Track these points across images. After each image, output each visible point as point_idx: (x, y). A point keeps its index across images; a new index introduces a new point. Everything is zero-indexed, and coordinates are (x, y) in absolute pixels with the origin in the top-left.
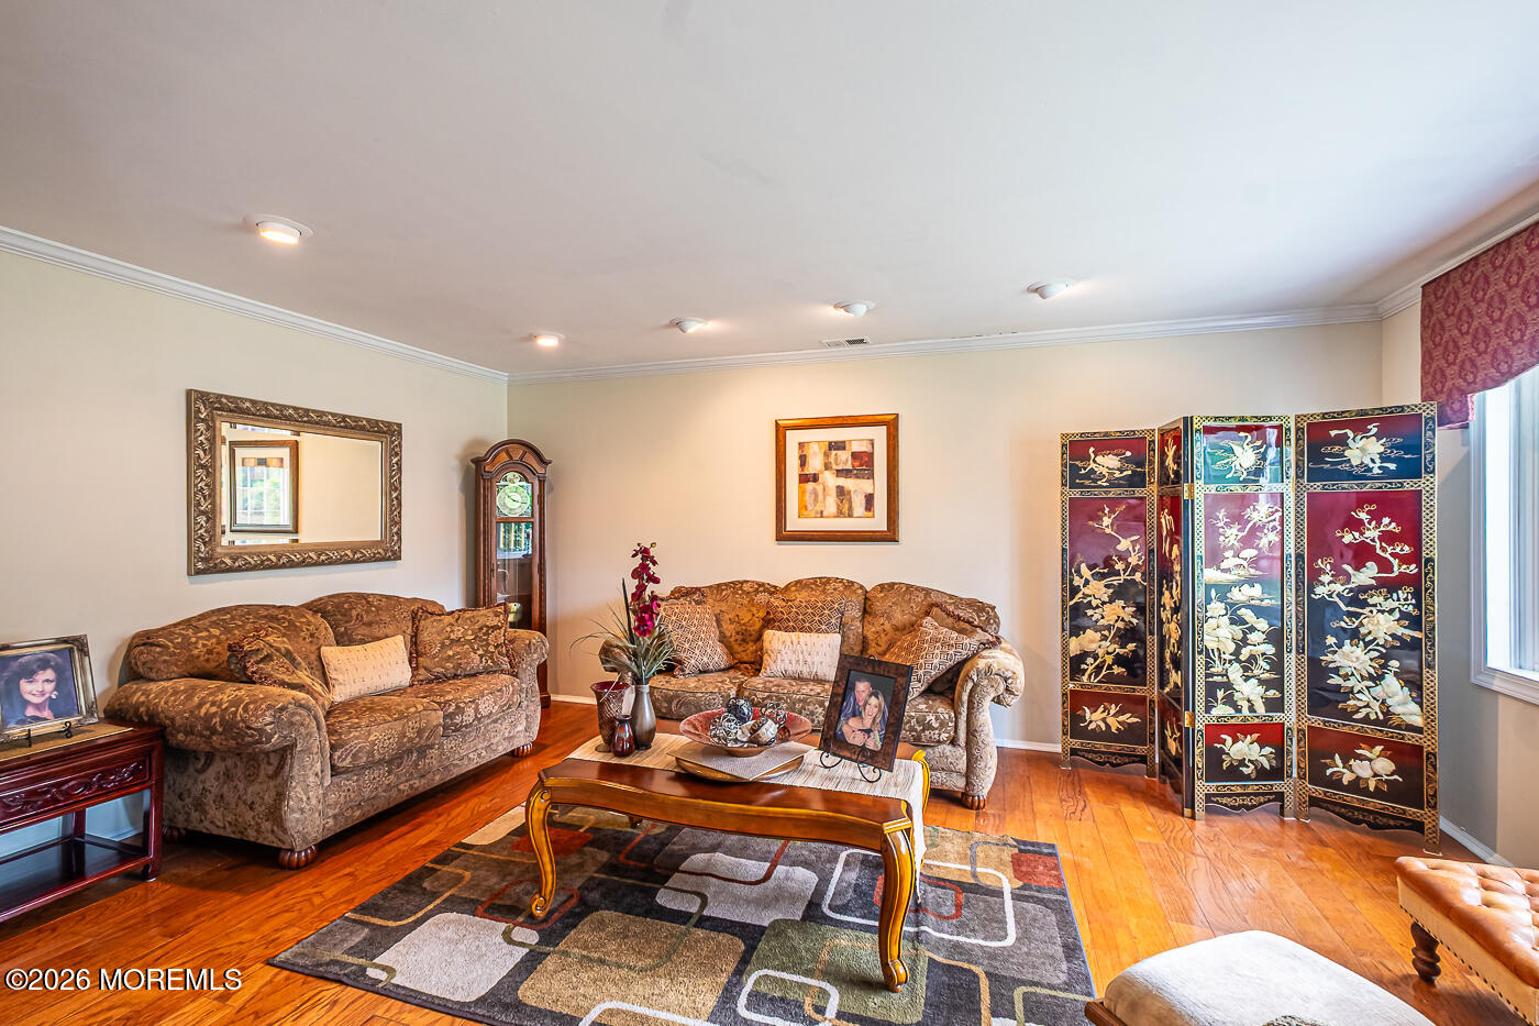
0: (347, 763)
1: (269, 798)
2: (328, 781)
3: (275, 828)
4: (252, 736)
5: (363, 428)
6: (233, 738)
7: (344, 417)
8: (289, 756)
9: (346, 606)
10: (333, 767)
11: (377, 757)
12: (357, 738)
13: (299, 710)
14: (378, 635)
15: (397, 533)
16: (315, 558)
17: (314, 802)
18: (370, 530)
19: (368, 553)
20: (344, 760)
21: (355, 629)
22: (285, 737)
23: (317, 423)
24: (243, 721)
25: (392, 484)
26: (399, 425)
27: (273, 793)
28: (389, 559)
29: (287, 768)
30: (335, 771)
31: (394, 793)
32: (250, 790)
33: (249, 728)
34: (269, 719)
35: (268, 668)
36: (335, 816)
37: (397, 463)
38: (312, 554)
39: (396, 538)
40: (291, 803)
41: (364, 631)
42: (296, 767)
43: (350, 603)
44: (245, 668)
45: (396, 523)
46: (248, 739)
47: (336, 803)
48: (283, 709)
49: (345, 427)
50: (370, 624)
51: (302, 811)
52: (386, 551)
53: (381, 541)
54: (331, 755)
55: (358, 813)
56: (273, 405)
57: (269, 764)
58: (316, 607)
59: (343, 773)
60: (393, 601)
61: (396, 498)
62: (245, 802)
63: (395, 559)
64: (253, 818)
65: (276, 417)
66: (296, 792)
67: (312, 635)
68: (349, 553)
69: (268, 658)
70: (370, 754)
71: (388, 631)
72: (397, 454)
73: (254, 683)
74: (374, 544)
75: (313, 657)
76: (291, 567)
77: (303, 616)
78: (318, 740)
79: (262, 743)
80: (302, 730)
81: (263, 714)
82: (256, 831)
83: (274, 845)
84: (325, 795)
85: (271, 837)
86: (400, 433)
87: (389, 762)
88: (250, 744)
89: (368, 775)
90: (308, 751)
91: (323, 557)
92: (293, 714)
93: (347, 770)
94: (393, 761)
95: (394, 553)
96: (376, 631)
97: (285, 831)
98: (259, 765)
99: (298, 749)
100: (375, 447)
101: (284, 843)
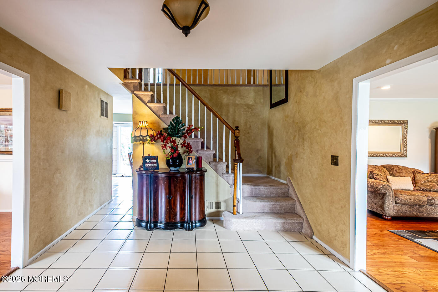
0: (399, 201)
1: (380, 203)
2: (394, 204)
3: (382, 210)
4: (378, 189)
5: (396, 123)
6: (373, 189)
7: (391, 121)
8: (385, 196)
9: (392, 167)
10: (395, 201)
11: (407, 203)
12: (402, 197)
13: (388, 186)
14: (402, 176)
15: (406, 150)
16: (382, 155)
17: (391, 207)
18: (397, 149)
19: (397, 155)
20: (398, 201)
21: (395, 173)
22: (385, 191)
23: (383, 123)
24: (375, 186)
25: (404, 137)
26: (407, 121)
27: (381, 203)
28: (403, 157)
29: (385, 198)
30: (396, 202)
31: (411, 213)
32: (375, 201)
33: (377, 187)
34: (382, 187)
35: (378, 177)
36: (396, 212)
37: (406, 131)
38: (382, 154)
39: (405, 151)
40: (386, 205)
41: (397, 174)
42: (387, 198)
43: (393, 167)
44: (373, 176)
45: (405, 147)
46: (376, 190)
47: (396, 210)
48: (384, 185)
49: (391, 123)
50: (399, 173)
51: (389, 208)
52: (402, 155)
53: (400, 152)
54: (395, 199)
55: (402, 214)
56: (373, 120)
57: (380, 196)
58: (385, 167)
59: (398, 204)
60: (406, 168)
61: (406, 141)
62: (374, 203)
63: (405, 157)
64: (376, 206)
65: (374, 123)
66: (387, 204)
67: (385, 173)
68: (391, 154)
69: (378, 175)
70: (405, 201)
71: (405, 175)
72: (406, 129)
73: (375, 179)
74: (399, 153)
75: (385, 178)
76: (377, 157)
77: (382, 168)
78: (392, 194)
79: (380, 191)
80: (389, 191)
81: (380, 185)
82: (377, 209)
83: (381, 214)
84: (393, 207)
85: (381, 212)
86: (407, 123)
87: (410, 205)
88: (377, 191)
89: (404, 206)
90: (389, 196)
91: (384, 155)
92: (387, 187)
93: (398, 203)
94: (411, 206)
95: (405, 155)
96: (401, 174)
97: (384, 211)
98: (377, 196)
99: (388, 194)
100: (399, 127)
101: (384, 213)
